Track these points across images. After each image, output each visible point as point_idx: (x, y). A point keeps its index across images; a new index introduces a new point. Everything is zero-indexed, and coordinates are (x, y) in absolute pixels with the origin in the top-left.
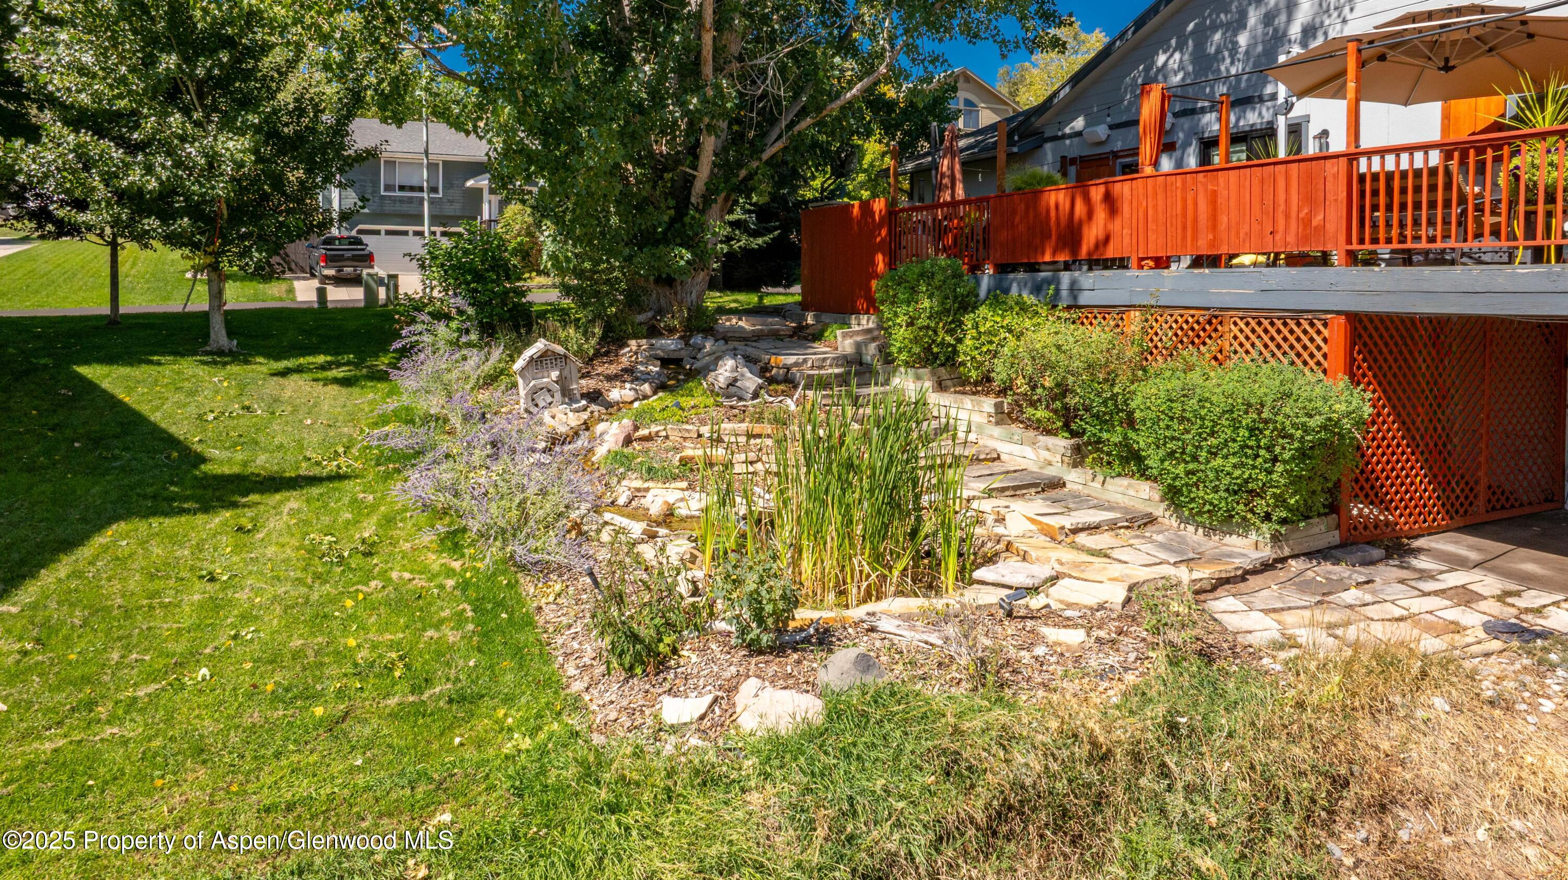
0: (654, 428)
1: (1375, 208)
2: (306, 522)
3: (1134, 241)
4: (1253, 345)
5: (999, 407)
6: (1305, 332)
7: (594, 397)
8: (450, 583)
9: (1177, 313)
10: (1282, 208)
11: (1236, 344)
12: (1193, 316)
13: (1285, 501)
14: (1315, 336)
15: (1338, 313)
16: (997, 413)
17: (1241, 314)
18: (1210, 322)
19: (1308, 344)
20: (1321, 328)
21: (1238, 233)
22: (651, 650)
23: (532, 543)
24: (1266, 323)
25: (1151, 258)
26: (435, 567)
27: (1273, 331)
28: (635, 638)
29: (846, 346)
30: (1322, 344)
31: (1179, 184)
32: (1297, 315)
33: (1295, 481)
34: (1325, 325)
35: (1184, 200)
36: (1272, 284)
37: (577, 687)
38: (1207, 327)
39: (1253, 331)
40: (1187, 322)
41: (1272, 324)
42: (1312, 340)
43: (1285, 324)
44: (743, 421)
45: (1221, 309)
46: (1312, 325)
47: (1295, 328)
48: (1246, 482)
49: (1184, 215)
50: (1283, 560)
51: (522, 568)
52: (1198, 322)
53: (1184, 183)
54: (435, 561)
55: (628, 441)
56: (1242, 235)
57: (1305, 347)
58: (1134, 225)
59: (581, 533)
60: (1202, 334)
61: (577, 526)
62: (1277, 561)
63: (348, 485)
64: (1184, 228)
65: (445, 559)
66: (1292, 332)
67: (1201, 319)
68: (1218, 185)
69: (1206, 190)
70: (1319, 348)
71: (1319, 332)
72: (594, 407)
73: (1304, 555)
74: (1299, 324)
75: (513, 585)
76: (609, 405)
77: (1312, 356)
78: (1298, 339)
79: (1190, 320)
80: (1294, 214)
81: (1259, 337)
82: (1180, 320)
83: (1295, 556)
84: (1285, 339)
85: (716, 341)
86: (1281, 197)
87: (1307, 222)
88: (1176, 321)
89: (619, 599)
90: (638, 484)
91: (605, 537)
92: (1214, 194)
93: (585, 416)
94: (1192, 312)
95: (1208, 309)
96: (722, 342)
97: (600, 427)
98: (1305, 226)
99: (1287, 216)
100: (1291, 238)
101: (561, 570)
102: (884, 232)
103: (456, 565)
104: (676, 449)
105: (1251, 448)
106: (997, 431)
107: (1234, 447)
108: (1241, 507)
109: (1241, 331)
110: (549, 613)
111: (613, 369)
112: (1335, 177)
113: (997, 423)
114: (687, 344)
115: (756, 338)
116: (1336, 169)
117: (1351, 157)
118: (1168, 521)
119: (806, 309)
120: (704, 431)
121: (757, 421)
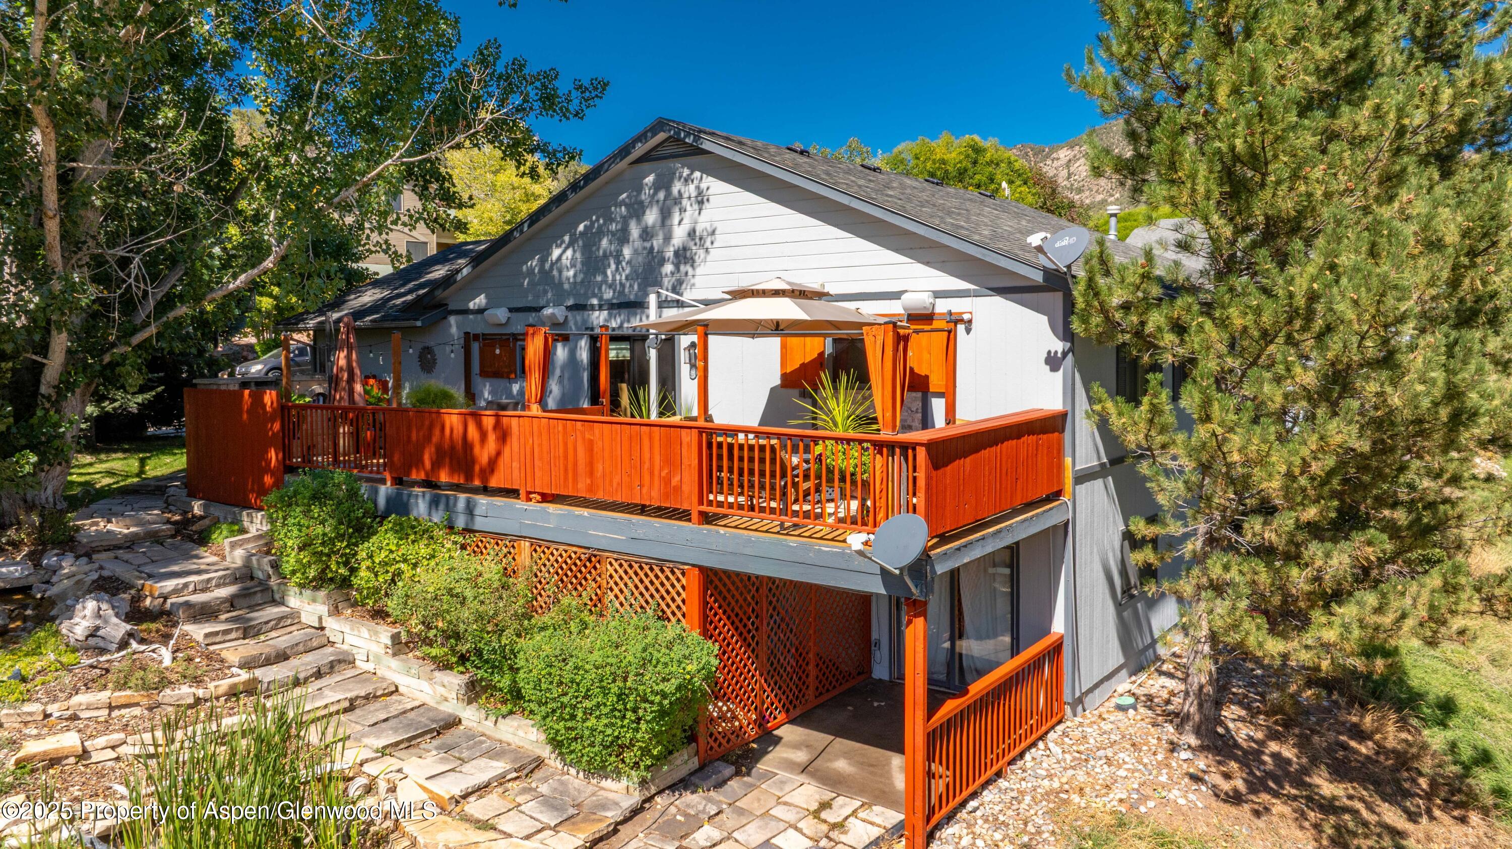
1: (720, 469)
3: (523, 475)
4: (626, 585)
5: (395, 638)
6: (668, 578)
9: (562, 548)
10: (647, 465)
11: (612, 583)
12: (575, 553)
13: (650, 751)
14: (675, 583)
15: (694, 566)
16: (394, 645)
17: (615, 556)
18: (590, 560)
19: (670, 589)
20: (680, 576)
21: (611, 481)
24: (636, 566)
25: (539, 493)
27: (641, 574)
29: (236, 558)
30: (681, 591)
31: (560, 428)
32: (661, 563)
33: (656, 735)
34: (683, 574)
35: (566, 444)
36: (640, 533)
38: (588, 564)
39: (626, 572)
40: (570, 557)
41: (641, 568)
42: (673, 586)
43: (652, 569)
44: (105, 687)
45: (599, 550)
46: (673, 572)
47: (660, 574)
48: (618, 738)
49: (566, 457)
50: (649, 799)
52: (580, 559)
53: (565, 427)
56: (615, 485)
57: (668, 592)
58: (522, 459)
60: (583, 569)
62: (644, 802)
64: (566, 470)
66: (657, 577)
67: (583, 557)
68: (594, 435)
69: (584, 438)
70: (679, 594)
71: (678, 580)
73: (669, 788)
74: (662, 571)
77: (673, 600)
78: (662, 584)
79: (573, 556)
80: (656, 473)
81: (630, 578)
82: (564, 554)
83: (660, 792)
84: (652, 583)
85: (77, 557)
86: (647, 455)
87: (668, 481)
88: (561, 555)
92: (591, 442)
94: (575, 549)
95: (588, 548)
96: (84, 560)
98: (666, 484)
99: (652, 473)
100: (655, 494)
102: (277, 426)
104: (13, 743)
105: (620, 711)
106: (394, 663)
107: (605, 710)
108: (613, 759)
109: (616, 571)
112: (689, 445)
113: (394, 655)
114: (37, 565)
115: (130, 543)
116: (690, 438)
117: (701, 430)
118: (554, 763)
119: (193, 495)
120: (54, 709)
121: (122, 685)
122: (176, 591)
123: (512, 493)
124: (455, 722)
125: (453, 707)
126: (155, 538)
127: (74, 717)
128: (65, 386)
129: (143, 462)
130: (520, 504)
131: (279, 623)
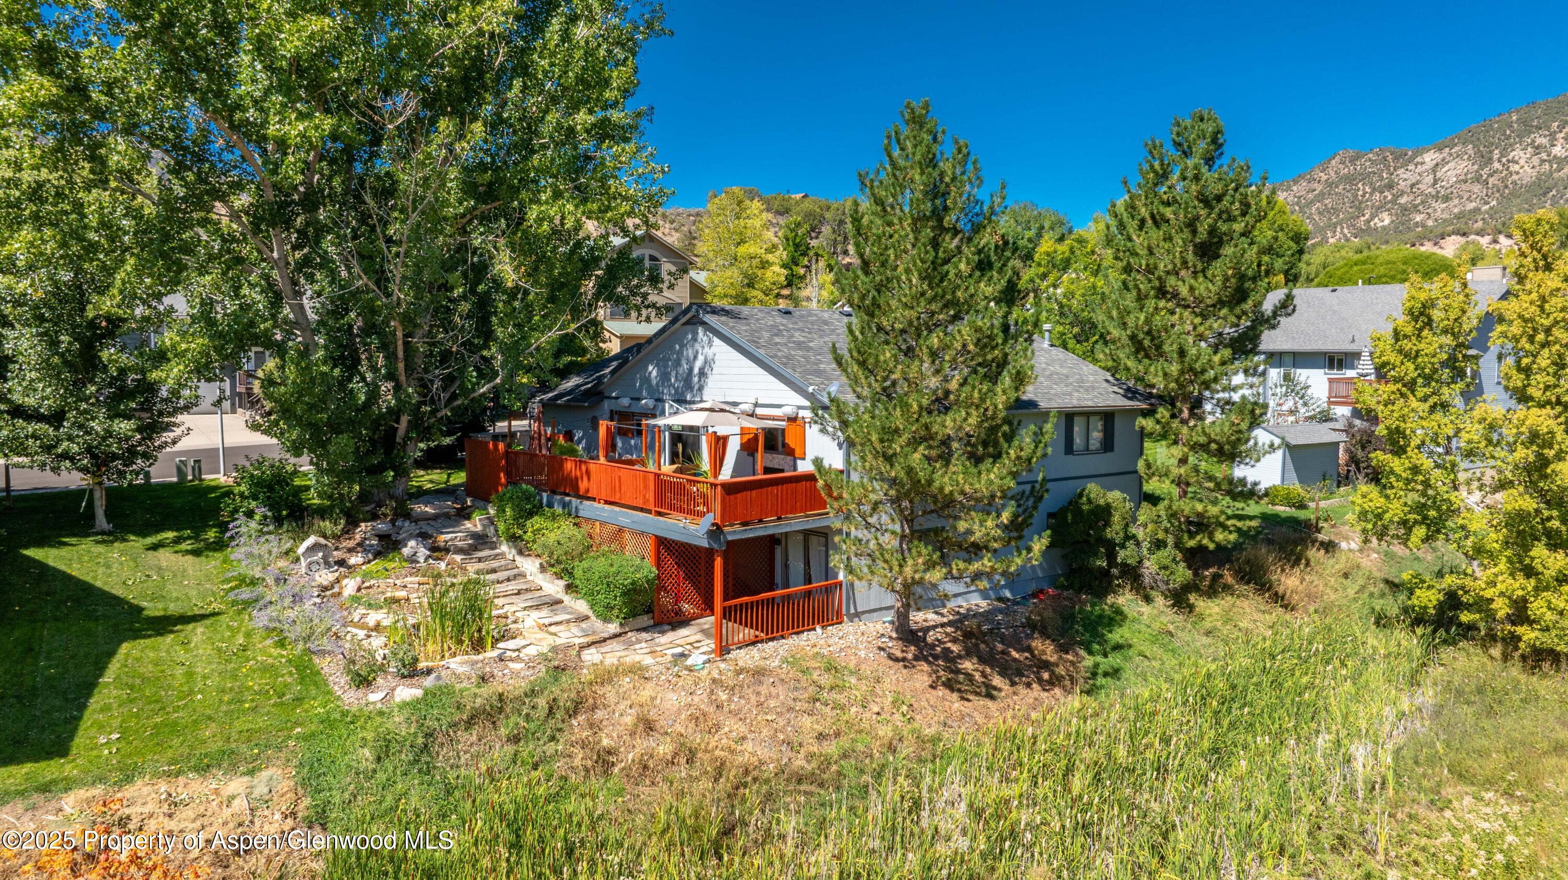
0: (372, 582)
2: (210, 638)
3: (598, 491)
4: (632, 543)
6: (645, 540)
7: (341, 563)
8: (283, 660)
9: (610, 525)
10: (638, 489)
11: (627, 542)
12: (615, 528)
13: (624, 611)
15: (654, 534)
16: (541, 568)
17: (629, 529)
19: (646, 545)
22: (366, 679)
23: (316, 643)
24: (635, 534)
25: (603, 500)
26: (275, 654)
27: (636, 538)
28: (360, 675)
29: (479, 526)
30: (649, 546)
32: (643, 533)
33: (625, 603)
34: (650, 537)
35: (612, 476)
36: (636, 519)
37: (339, 693)
38: (619, 533)
39: (632, 537)
40: (613, 530)
43: (640, 536)
44: (417, 576)
45: (623, 527)
46: (646, 536)
47: (643, 538)
49: (612, 483)
50: (625, 633)
51: (313, 653)
52: (616, 531)
54: (275, 652)
55: (359, 589)
58: (597, 484)
59: (338, 637)
61: (335, 634)
62: (622, 633)
63: (222, 618)
64: (612, 490)
65: (279, 650)
67: (618, 530)
71: (649, 541)
72: (342, 569)
73: (635, 630)
75: (310, 660)
76: (349, 567)
77: (647, 550)
78: (643, 543)
80: (641, 492)
81: (633, 540)
82: (611, 528)
83: (630, 631)
84: (640, 542)
85: (411, 522)
86: (638, 484)
89: (354, 662)
90: (364, 611)
91: (348, 637)
93: (337, 574)
94: (615, 526)
95: (620, 526)
96: (414, 523)
97: (345, 582)
98: (644, 497)
100: (640, 501)
101: (329, 653)
102: (505, 462)
103: (285, 653)
104: (383, 593)
106: (541, 576)
108: (609, 613)
109: (629, 536)
110: (326, 669)
111: (351, 544)
113: (541, 572)
114: (394, 525)
115: (435, 517)
116: (651, 477)
117: (655, 474)
118: (593, 618)
119: (468, 495)
120: (397, 582)
121: (424, 576)
122: (451, 540)
123: (594, 499)
124: (560, 602)
125: (561, 595)
126: (447, 516)
127: (405, 586)
128: (407, 438)
129: (449, 475)
130: (596, 504)
131: (496, 557)
